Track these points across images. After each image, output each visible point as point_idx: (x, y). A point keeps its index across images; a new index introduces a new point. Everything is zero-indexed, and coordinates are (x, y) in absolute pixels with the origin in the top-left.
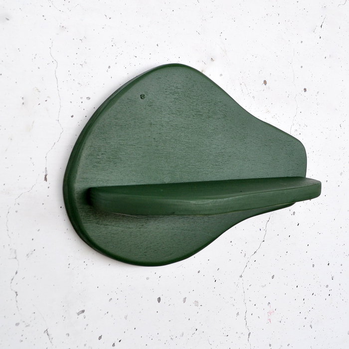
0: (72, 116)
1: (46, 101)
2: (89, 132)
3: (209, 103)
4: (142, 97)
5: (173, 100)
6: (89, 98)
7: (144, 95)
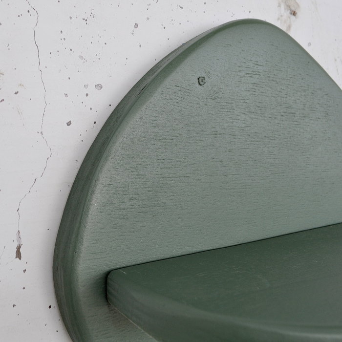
0: (69, 124)
1: (16, 93)
2: (104, 156)
3: (305, 91)
4: (201, 81)
5: (251, 86)
6: (99, 87)
7: (204, 78)
